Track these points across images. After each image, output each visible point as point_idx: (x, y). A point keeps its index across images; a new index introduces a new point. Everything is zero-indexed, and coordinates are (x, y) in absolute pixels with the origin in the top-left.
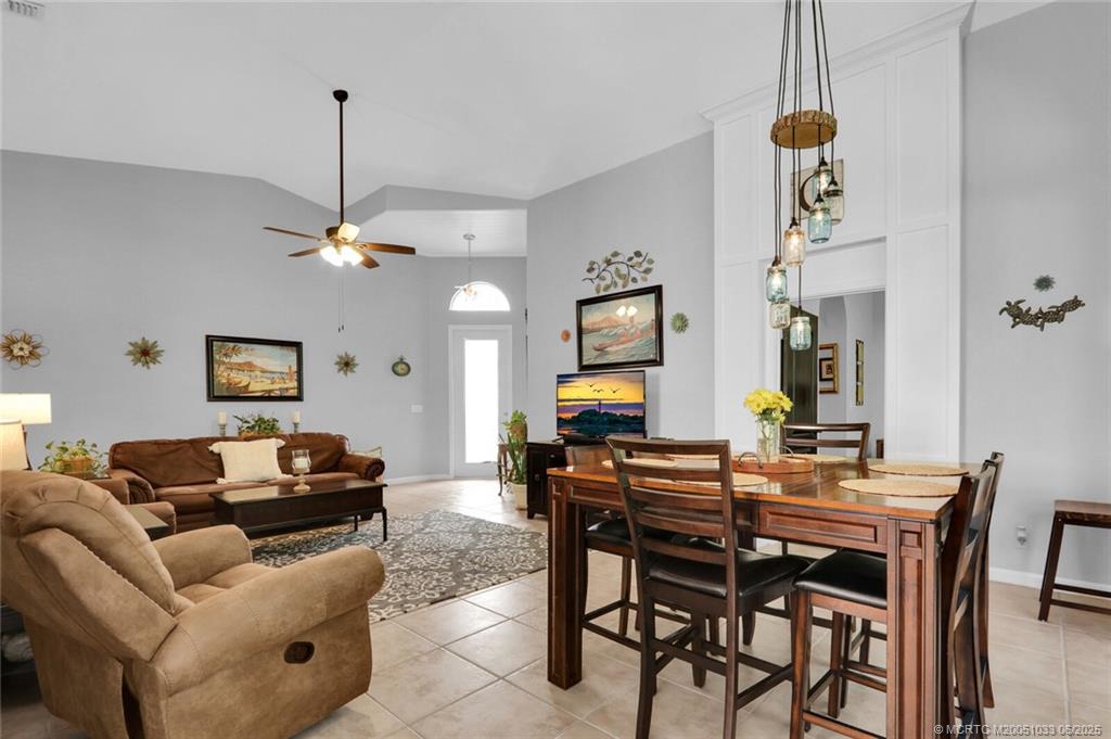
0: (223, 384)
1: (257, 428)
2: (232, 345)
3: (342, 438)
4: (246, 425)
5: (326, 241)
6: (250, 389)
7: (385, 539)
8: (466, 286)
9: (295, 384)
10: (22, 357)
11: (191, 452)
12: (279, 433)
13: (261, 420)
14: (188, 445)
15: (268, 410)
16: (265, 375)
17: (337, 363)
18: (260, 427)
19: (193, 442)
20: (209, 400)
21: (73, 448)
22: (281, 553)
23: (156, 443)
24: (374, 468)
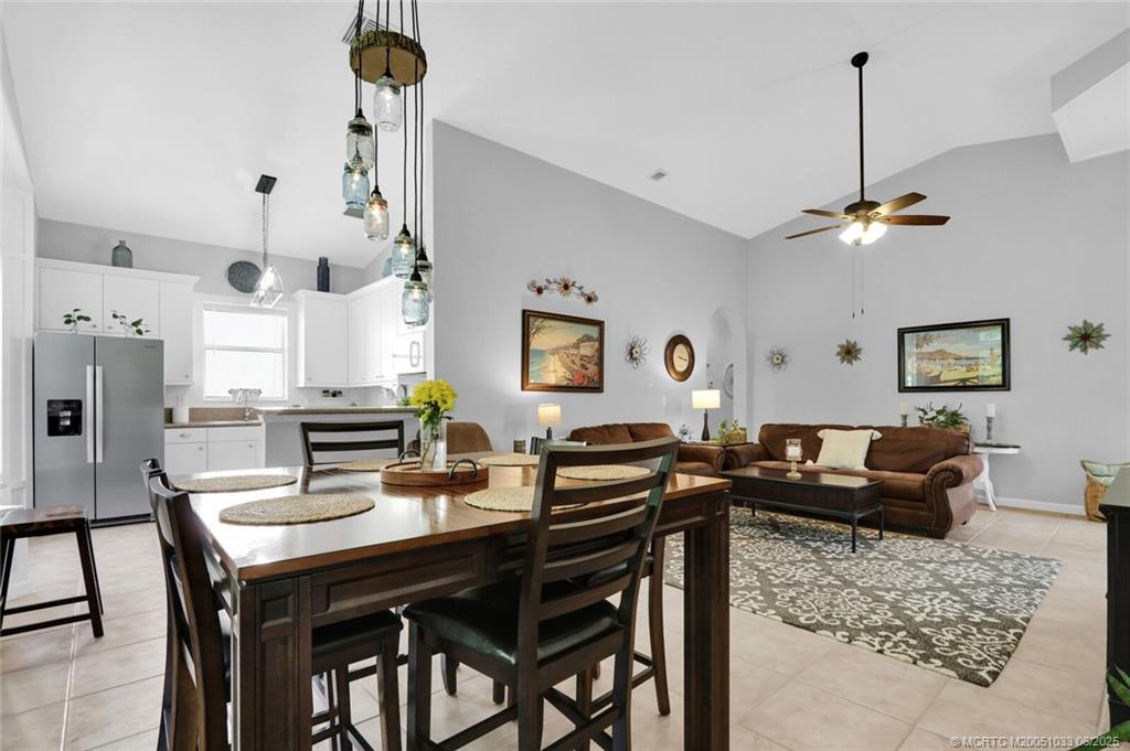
1: (935, 421)
4: (926, 417)
6: (943, 378)
7: (854, 551)
9: (999, 371)
10: (777, 362)
16: (960, 362)
20: (900, 391)
24: (943, 475)
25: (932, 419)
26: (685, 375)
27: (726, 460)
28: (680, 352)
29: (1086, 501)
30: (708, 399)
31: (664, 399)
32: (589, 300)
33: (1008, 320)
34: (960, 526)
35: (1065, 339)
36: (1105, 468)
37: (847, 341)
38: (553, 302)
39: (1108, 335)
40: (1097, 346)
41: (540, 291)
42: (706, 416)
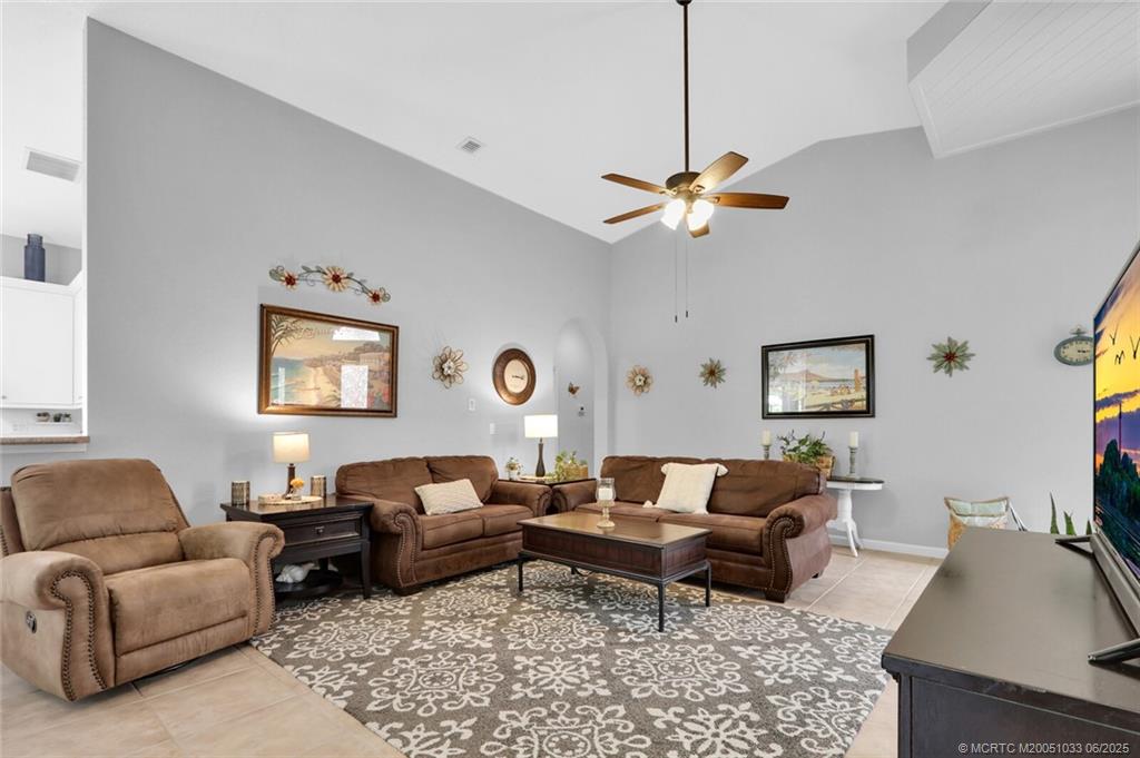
2: (786, 353)
9: (863, 394)
10: (640, 383)
16: (823, 385)
20: (764, 418)
24: (782, 522)
25: (794, 450)
26: (523, 397)
27: (552, 501)
28: (515, 369)
29: (949, 544)
30: (542, 425)
31: (492, 426)
32: (376, 298)
33: (872, 337)
34: (812, 580)
35: (929, 359)
36: (969, 506)
37: (711, 360)
38: (311, 295)
39: (973, 355)
40: (962, 367)
41: (290, 281)
42: (541, 446)
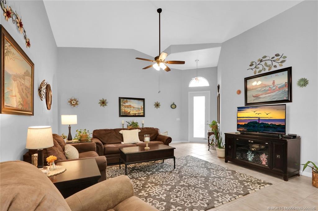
0: (123, 112)
1: (132, 125)
2: (125, 100)
3: (157, 129)
4: (129, 124)
5: (154, 61)
6: (130, 113)
7: (175, 168)
8: (196, 78)
9: (143, 112)
10: (74, 104)
11: (114, 133)
12: (138, 127)
13: (133, 123)
14: (113, 131)
15: (135, 120)
16: (134, 109)
17: (155, 105)
18: (133, 125)
19: (115, 130)
20: (120, 117)
21: (83, 131)
22: (141, 171)
23: (105, 130)
41: (8, 15)
